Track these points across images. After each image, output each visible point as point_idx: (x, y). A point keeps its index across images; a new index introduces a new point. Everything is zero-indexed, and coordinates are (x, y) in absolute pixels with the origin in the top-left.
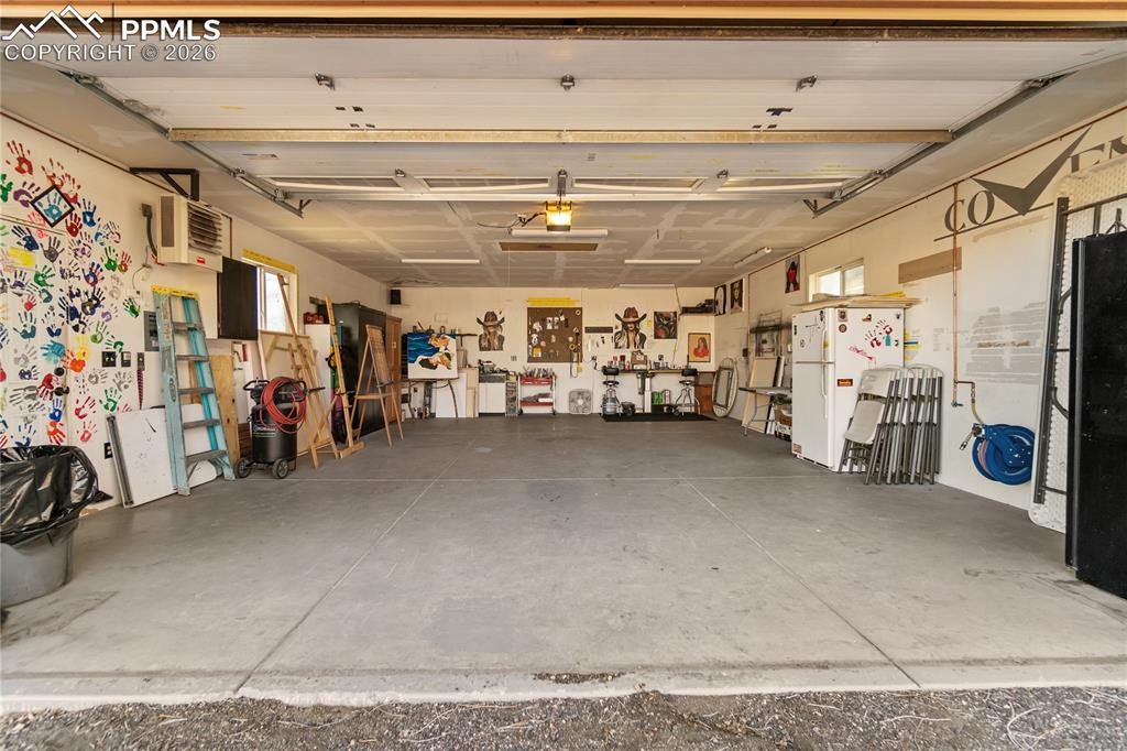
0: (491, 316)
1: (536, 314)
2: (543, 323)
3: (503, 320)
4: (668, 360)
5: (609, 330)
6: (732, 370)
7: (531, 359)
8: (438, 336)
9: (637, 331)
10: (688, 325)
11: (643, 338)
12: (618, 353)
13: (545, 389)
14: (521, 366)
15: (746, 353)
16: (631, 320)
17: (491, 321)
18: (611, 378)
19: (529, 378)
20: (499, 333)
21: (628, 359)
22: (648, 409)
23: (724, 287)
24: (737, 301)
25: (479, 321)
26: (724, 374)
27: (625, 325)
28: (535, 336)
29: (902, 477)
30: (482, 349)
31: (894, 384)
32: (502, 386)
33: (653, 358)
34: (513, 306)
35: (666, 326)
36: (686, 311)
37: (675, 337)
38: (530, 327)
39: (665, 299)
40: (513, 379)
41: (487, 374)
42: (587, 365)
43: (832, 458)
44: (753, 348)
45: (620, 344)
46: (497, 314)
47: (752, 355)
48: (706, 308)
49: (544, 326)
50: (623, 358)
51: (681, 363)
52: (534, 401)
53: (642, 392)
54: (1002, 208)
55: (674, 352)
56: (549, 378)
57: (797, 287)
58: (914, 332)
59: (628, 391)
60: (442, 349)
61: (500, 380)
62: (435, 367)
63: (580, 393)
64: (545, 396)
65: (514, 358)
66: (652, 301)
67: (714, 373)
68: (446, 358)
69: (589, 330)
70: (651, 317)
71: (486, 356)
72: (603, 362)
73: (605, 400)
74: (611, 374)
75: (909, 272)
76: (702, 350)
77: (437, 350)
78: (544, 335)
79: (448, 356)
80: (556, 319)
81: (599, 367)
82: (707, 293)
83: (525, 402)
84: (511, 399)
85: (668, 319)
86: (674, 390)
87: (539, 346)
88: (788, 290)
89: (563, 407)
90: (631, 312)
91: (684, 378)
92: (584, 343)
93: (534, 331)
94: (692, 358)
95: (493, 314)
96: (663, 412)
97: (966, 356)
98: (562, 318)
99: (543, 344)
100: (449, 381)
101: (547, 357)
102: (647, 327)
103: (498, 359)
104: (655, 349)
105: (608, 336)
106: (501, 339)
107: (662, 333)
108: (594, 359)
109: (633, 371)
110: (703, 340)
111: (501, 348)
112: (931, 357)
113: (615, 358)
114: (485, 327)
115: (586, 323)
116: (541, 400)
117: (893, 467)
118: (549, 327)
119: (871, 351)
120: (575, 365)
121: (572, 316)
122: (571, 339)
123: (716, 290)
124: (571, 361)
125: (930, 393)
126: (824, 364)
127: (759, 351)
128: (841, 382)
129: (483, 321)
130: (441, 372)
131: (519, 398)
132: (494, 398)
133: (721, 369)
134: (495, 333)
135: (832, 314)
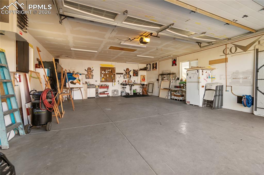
0: (89, 69)
1: (103, 69)
2: (105, 71)
3: (93, 70)
4: (136, 82)
5: (122, 74)
6: (154, 84)
7: (101, 81)
8: (76, 74)
9: (129, 74)
10: (141, 73)
11: (131, 76)
12: (125, 80)
13: (105, 90)
14: (98, 83)
15: (158, 80)
16: (127, 71)
17: (89, 70)
19: (101, 87)
20: (92, 74)
21: (127, 81)
22: (132, 94)
23: (150, 64)
24: (155, 67)
25: (85, 70)
26: (151, 86)
27: (126, 73)
28: (102, 75)
30: (86, 78)
32: (94, 89)
33: (133, 81)
34: (96, 66)
35: (136, 73)
36: (141, 70)
37: (138, 76)
38: (101, 72)
39: (136, 66)
40: (97, 87)
41: (90, 86)
42: (117, 83)
44: (160, 79)
45: (125, 78)
46: (91, 68)
47: (160, 80)
48: (145, 69)
49: (105, 72)
50: (126, 81)
51: (139, 82)
52: (104, 93)
53: (131, 90)
54: (239, 50)
55: (137, 80)
56: (107, 87)
57: (176, 65)
58: (214, 75)
59: (127, 90)
60: (77, 78)
61: (94, 87)
62: (75, 84)
63: (115, 91)
64: (107, 92)
65: (96, 81)
66: (133, 67)
67: (147, 85)
68: (79, 81)
69: (117, 74)
70: (132, 71)
71: (87, 80)
72: (121, 82)
73: (122, 92)
74: (125, 85)
75: (211, 63)
77: (76, 78)
78: (105, 75)
79: (79, 80)
80: (108, 70)
81: (120, 84)
82: (144, 66)
83: (100, 94)
84: (97, 93)
85: (136, 71)
86: (138, 89)
87: (103, 78)
88: (173, 65)
89: (110, 95)
90: (127, 69)
92: (116, 77)
93: (102, 74)
94: (142, 81)
95: (90, 68)
96: (136, 95)
98: (110, 70)
99: (105, 77)
100: (80, 88)
101: (106, 81)
102: (131, 73)
103: (91, 81)
104: (134, 79)
105: (122, 75)
106: (93, 76)
107: (135, 75)
108: (118, 81)
109: (128, 84)
110: (144, 77)
111: (93, 78)
113: (124, 81)
114: (88, 72)
115: (116, 72)
116: (105, 93)
118: (107, 72)
120: (114, 83)
121: (112, 70)
122: (113, 76)
123: (147, 65)
124: (113, 82)
125: (221, 89)
126: (198, 82)
127: (162, 79)
129: (87, 70)
130: (77, 85)
131: (99, 93)
132: (92, 93)
133: (149, 84)
134: (91, 74)
135: (201, 71)
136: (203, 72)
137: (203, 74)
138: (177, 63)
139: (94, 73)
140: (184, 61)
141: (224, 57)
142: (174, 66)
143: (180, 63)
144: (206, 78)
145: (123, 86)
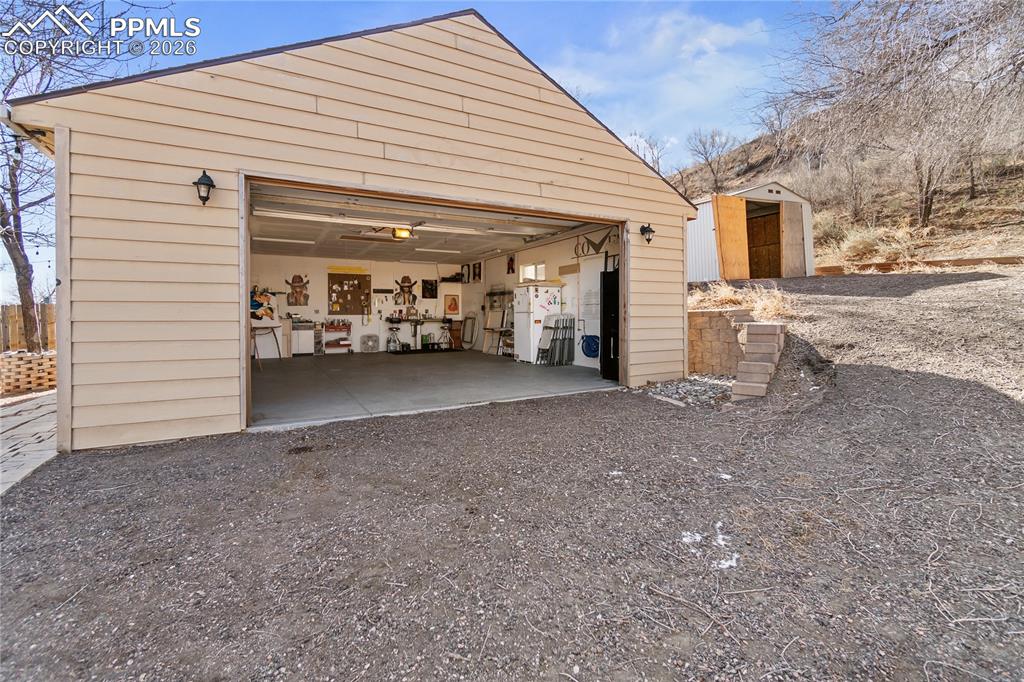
0: (298, 279)
1: (335, 279)
2: (341, 285)
3: (308, 282)
4: (432, 313)
5: (391, 291)
6: (474, 319)
7: (331, 313)
8: (261, 294)
9: (411, 292)
10: (445, 289)
11: (415, 297)
12: (398, 308)
13: (343, 335)
14: (323, 316)
15: (483, 308)
16: (406, 285)
17: (298, 283)
18: (395, 325)
19: (331, 326)
20: (304, 292)
21: (404, 312)
22: (419, 347)
23: (468, 266)
24: (477, 275)
25: (287, 282)
26: (469, 322)
27: (402, 288)
28: (334, 295)
29: (560, 363)
30: (289, 304)
31: (557, 322)
32: (311, 333)
33: (422, 311)
34: (317, 273)
35: (430, 290)
36: (444, 280)
37: (436, 297)
38: (330, 288)
39: (430, 272)
40: (319, 327)
41: (299, 324)
42: (374, 316)
43: (533, 358)
44: (488, 305)
45: (399, 302)
46: (303, 276)
47: (487, 309)
48: (456, 279)
49: (342, 287)
50: (401, 311)
51: (440, 314)
52: (336, 343)
53: (415, 335)
54: (592, 251)
55: (435, 307)
56: (347, 327)
57: (513, 272)
58: (565, 298)
59: (405, 334)
60: (265, 304)
61: (310, 328)
62: (261, 318)
63: (369, 337)
64: (345, 339)
65: (317, 312)
66: (420, 273)
67: (461, 322)
68: (269, 311)
69: (376, 291)
70: (420, 283)
71: (292, 310)
72: (386, 314)
73: (389, 342)
74: (395, 322)
75: (564, 271)
76: (453, 306)
77: (261, 305)
78: (342, 294)
79: (270, 309)
80: (351, 282)
81: (384, 318)
82: (456, 269)
83: (329, 344)
84: (318, 343)
85: (432, 285)
86: (435, 332)
87: (337, 302)
88: (508, 273)
89: (357, 348)
90: (406, 279)
91: (443, 325)
92: (373, 301)
93: (334, 291)
94: (448, 311)
95: (300, 277)
96: (429, 348)
97: (582, 309)
98: (356, 282)
99: (341, 301)
100: (272, 329)
101: (344, 311)
102: (417, 290)
103: (302, 312)
104: (424, 306)
105: (390, 296)
106: (307, 297)
107: (427, 295)
108: (380, 312)
109: (408, 320)
110: (454, 299)
111: (307, 304)
112: (571, 310)
113: (395, 312)
114: (293, 288)
115: (374, 286)
116: (342, 343)
117: (557, 359)
118: (346, 288)
119: (548, 307)
120: (366, 317)
121: (363, 283)
122: (363, 298)
123: (462, 267)
124: (363, 313)
125: (569, 326)
126: (529, 313)
127: (492, 307)
128: (536, 322)
129: (291, 282)
130: (266, 322)
131: (324, 342)
132: (304, 342)
133: (466, 319)
134: (301, 292)
135: (532, 289)
136: (537, 290)
137: (537, 296)
138: (515, 267)
139: (310, 290)
140: (527, 263)
141: (575, 261)
142: (511, 275)
143: (521, 267)
144: (546, 305)
145: (391, 326)
